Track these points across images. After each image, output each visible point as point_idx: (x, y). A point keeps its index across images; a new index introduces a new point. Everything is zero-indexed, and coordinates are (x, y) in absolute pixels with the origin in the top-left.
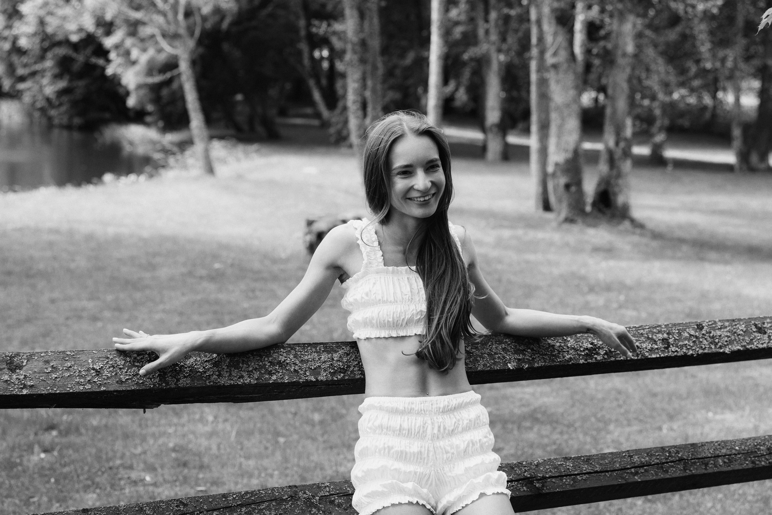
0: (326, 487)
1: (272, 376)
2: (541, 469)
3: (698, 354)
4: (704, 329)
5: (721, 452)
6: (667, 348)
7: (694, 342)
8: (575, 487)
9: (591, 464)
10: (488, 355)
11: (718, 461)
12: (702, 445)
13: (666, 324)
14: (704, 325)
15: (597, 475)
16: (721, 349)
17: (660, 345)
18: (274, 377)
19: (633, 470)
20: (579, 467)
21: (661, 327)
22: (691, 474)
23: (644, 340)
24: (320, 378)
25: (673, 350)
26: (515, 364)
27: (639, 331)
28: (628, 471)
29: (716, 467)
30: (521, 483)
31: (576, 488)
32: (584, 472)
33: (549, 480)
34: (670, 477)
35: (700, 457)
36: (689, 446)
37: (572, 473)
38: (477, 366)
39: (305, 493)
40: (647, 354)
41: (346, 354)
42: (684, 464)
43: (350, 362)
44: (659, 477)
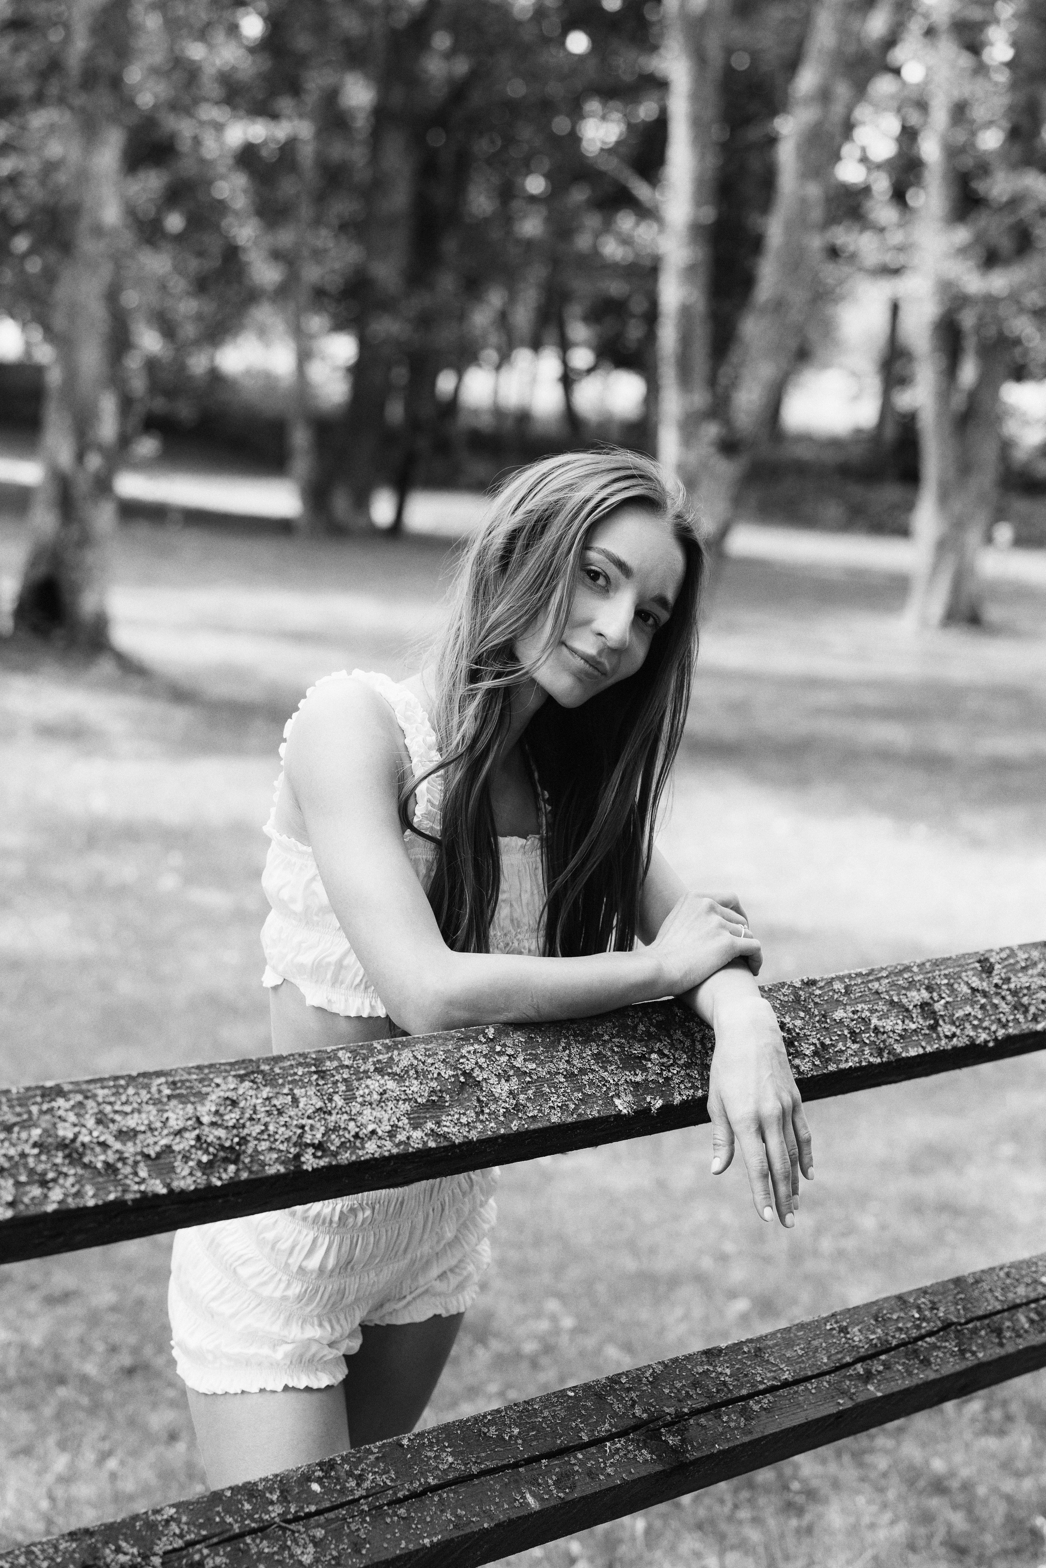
0: (167, 1522)
1: (49, 1189)
2: (667, 1391)
3: (996, 1040)
4: (995, 972)
5: (1015, 1293)
6: (933, 1028)
7: (983, 1007)
8: (751, 1433)
9: (768, 1361)
10: (565, 1077)
11: (1018, 1320)
12: (977, 1282)
13: (918, 961)
14: (992, 960)
15: (789, 1394)
16: (1037, 1022)
17: (919, 1022)
18: (56, 1194)
19: (860, 1368)
20: (746, 1375)
21: (912, 971)
22: (976, 1362)
23: (885, 1008)
24: (179, 1184)
25: (949, 1034)
26: (630, 1098)
27: (870, 985)
28: (851, 1372)
29: (1019, 1336)
30: (633, 1440)
31: (756, 1436)
32: (762, 1387)
33: (692, 1421)
34: (938, 1376)
35: (980, 1313)
36: (952, 1286)
37: (736, 1394)
38: (547, 1111)
39: (118, 1550)
40: (898, 1048)
41: (228, 1102)
42: (956, 1337)
43: (244, 1126)
44: (915, 1381)
